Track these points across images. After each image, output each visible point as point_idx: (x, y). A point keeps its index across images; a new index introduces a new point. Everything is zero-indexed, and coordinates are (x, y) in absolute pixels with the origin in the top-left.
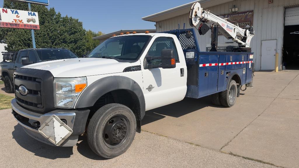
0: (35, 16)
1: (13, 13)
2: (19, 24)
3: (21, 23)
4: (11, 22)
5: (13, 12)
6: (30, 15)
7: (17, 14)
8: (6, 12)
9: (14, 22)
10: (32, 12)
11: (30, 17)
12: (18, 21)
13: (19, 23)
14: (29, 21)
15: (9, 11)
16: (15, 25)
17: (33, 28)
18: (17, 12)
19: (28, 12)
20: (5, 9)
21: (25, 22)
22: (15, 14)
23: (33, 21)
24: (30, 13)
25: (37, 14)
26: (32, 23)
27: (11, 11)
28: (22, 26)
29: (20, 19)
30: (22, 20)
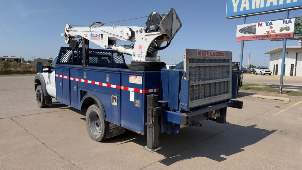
0: (291, 22)
1: (267, 25)
2: (270, 35)
3: (274, 33)
4: (263, 34)
5: (267, 24)
6: (285, 23)
7: (271, 25)
8: (261, 25)
9: (267, 34)
10: (288, 20)
11: (285, 25)
12: (270, 32)
13: (271, 33)
14: (282, 30)
15: (264, 24)
16: (267, 36)
17: (286, 36)
18: (271, 24)
19: (282, 20)
20: (261, 23)
21: (278, 32)
22: (269, 25)
23: (287, 29)
24: (285, 21)
25: (293, 20)
26: (285, 32)
27: (266, 23)
28: (273, 36)
29: (273, 30)
30: (274, 31)
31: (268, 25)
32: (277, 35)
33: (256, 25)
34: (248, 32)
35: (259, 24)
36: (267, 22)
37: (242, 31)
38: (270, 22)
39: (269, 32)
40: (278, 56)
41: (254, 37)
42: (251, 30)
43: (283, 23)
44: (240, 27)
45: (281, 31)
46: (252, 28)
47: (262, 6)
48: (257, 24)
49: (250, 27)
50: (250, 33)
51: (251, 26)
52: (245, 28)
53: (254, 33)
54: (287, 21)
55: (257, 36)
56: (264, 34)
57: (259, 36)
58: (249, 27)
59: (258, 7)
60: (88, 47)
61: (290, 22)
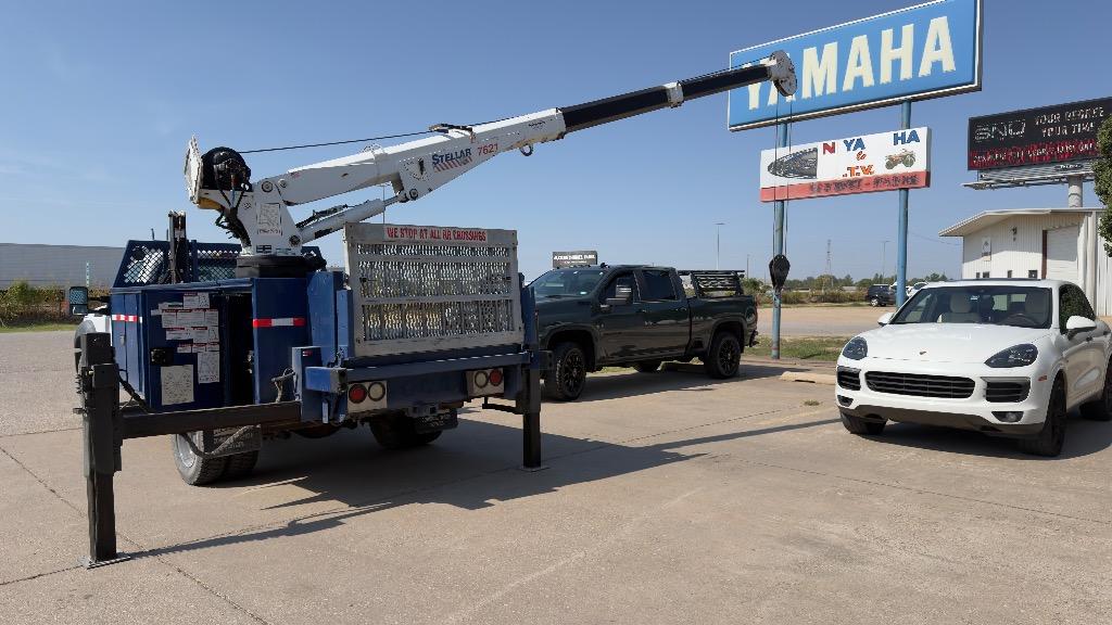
0: (917, 140)
1: (849, 150)
2: (860, 180)
3: (869, 175)
4: (839, 177)
5: (848, 145)
6: (900, 141)
7: (859, 150)
8: (832, 150)
9: (849, 177)
10: (908, 132)
11: (899, 150)
12: (860, 171)
13: (862, 175)
14: (891, 163)
15: (840, 145)
16: (851, 183)
17: (903, 183)
18: (860, 144)
19: (892, 134)
20: (830, 143)
21: (880, 170)
22: (855, 149)
23: (907, 160)
24: (900, 135)
25: (922, 132)
26: (900, 169)
27: (845, 142)
28: (868, 184)
29: (865, 163)
30: (870, 167)
31: (852, 148)
32: (878, 180)
33: (816, 150)
34: (794, 172)
35: (826, 147)
36: (849, 140)
37: (776, 168)
38: (856, 138)
39: (856, 171)
40: (986, 244)
41: (811, 187)
42: (801, 165)
43: (896, 143)
44: (768, 156)
45: (890, 165)
46: (805, 157)
47: (832, 89)
48: (820, 146)
49: (800, 156)
50: (801, 174)
51: (805, 153)
52: (785, 160)
53: (813, 175)
54: (903, 134)
55: (820, 184)
56: (841, 178)
57: (828, 185)
58: (797, 157)
59: (819, 92)
60: (183, 236)
61: (914, 137)
